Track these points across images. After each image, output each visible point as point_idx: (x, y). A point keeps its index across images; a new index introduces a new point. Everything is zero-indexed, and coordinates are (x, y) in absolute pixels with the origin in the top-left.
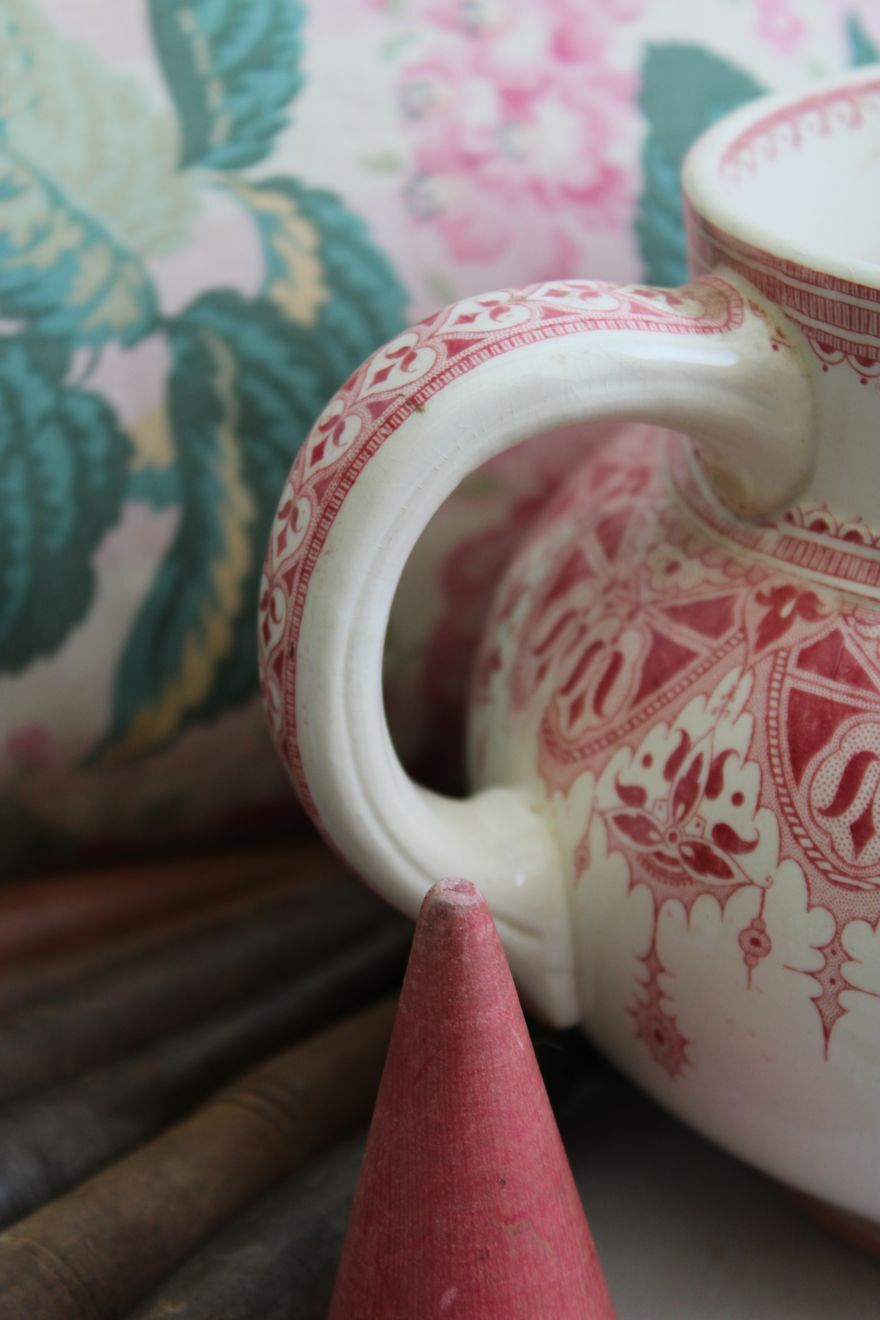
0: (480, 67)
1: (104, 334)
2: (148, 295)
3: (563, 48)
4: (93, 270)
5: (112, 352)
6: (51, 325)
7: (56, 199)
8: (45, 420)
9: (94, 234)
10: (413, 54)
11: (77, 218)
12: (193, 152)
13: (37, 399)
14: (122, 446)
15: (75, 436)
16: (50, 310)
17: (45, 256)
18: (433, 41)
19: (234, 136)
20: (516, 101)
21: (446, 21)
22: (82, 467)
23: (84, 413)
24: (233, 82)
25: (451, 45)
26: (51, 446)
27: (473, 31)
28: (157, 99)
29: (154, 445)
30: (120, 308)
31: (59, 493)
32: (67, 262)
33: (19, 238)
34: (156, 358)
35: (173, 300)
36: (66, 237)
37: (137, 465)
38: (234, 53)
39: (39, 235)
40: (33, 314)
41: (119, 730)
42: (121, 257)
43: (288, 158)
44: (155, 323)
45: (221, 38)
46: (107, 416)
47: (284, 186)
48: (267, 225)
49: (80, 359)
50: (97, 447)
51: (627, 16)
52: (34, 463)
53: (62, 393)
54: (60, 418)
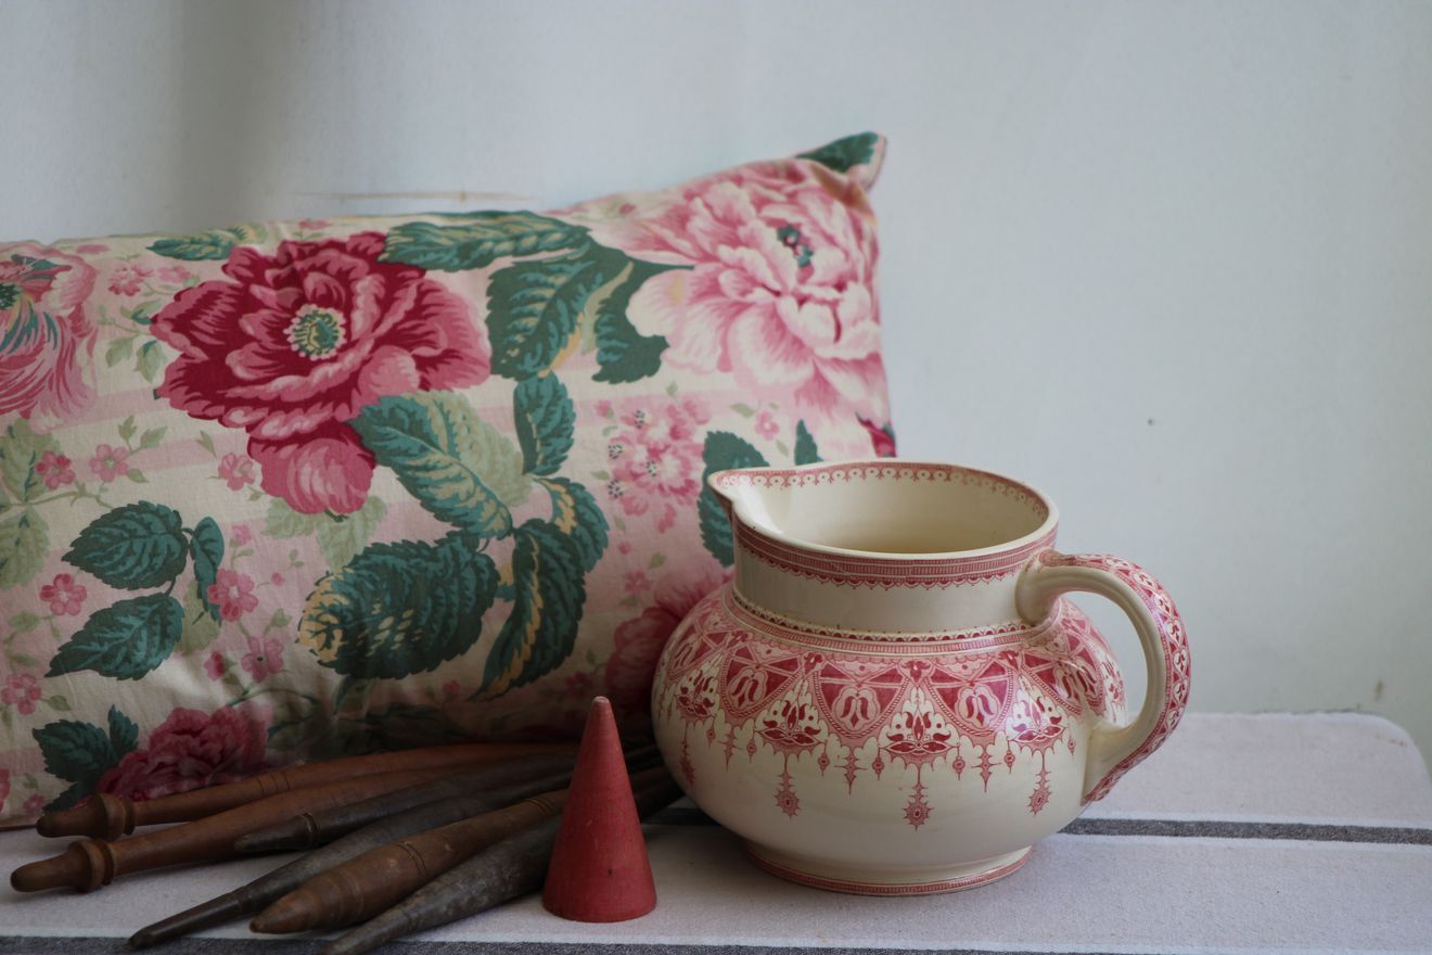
0: (640, 440)
1: (492, 533)
2: (509, 520)
3: (675, 433)
4: (489, 509)
5: (494, 540)
6: (471, 529)
7: (477, 482)
8: (467, 564)
9: (490, 496)
10: (616, 434)
11: (484, 490)
12: (529, 467)
13: (465, 556)
14: (496, 576)
15: (478, 571)
16: (472, 524)
17: (471, 503)
18: (624, 428)
19: (544, 462)
20: (655, 453)
21: (627, 421)
22: (480, 582)
23: (482, 562)
24: (546, 443)
25: (632, 429)
26: (469, 574)
27: (640, 425)
28: (517, 447)
29: (507, 578)
30: (498, 524)
31: (470, 593)
32: (479, 506)
33: (462, 496)
34: (510, 543)
35: (516, 525)
36: (480, 497)
37: (500, 584)
38: (545, 431)
39: (470, 496)
40: (465, 525)
41: (485, 687)
42: (499, 504)
43: (564, 471)
44: (510, 530)
45: (541, 425)
46: (491, 564)
47: (564, 482)
48: (555, 496)
49: (482, 542)
50: (486, 576)
51: (703, 422)
52: (462, 580)
53: (474, 554)
54: (473, 564)
